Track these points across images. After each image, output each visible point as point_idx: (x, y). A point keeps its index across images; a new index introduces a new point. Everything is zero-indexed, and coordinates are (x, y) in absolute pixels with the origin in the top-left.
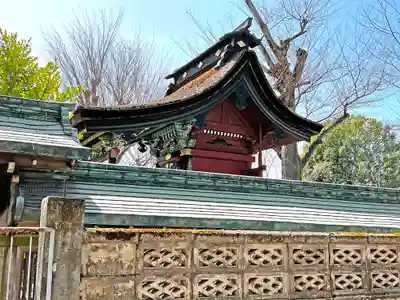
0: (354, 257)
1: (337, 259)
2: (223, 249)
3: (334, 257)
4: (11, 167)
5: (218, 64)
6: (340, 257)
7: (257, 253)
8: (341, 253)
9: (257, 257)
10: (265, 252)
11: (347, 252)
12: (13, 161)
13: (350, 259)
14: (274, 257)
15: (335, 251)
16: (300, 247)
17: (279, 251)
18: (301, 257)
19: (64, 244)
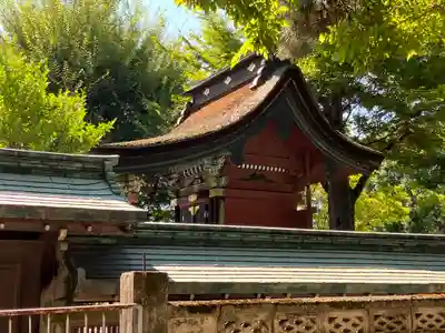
0: (438, 321)
1: (420, 324)
2: (303, 319)
3: (417, 322)
4: (63, 234)
5: (255, 83)
6: (423, 322)
7: (337, 321)
8: (424, 317)
9: (338, 326)
10: (346, 320)
11: (430, 316)
12: (65, 228)
13: (434, 323)
14: (355, 325)
15: (418, 316)
16: (380, 312)
17: (360, 319)
18: (382, 324)
19: (150, 320)
